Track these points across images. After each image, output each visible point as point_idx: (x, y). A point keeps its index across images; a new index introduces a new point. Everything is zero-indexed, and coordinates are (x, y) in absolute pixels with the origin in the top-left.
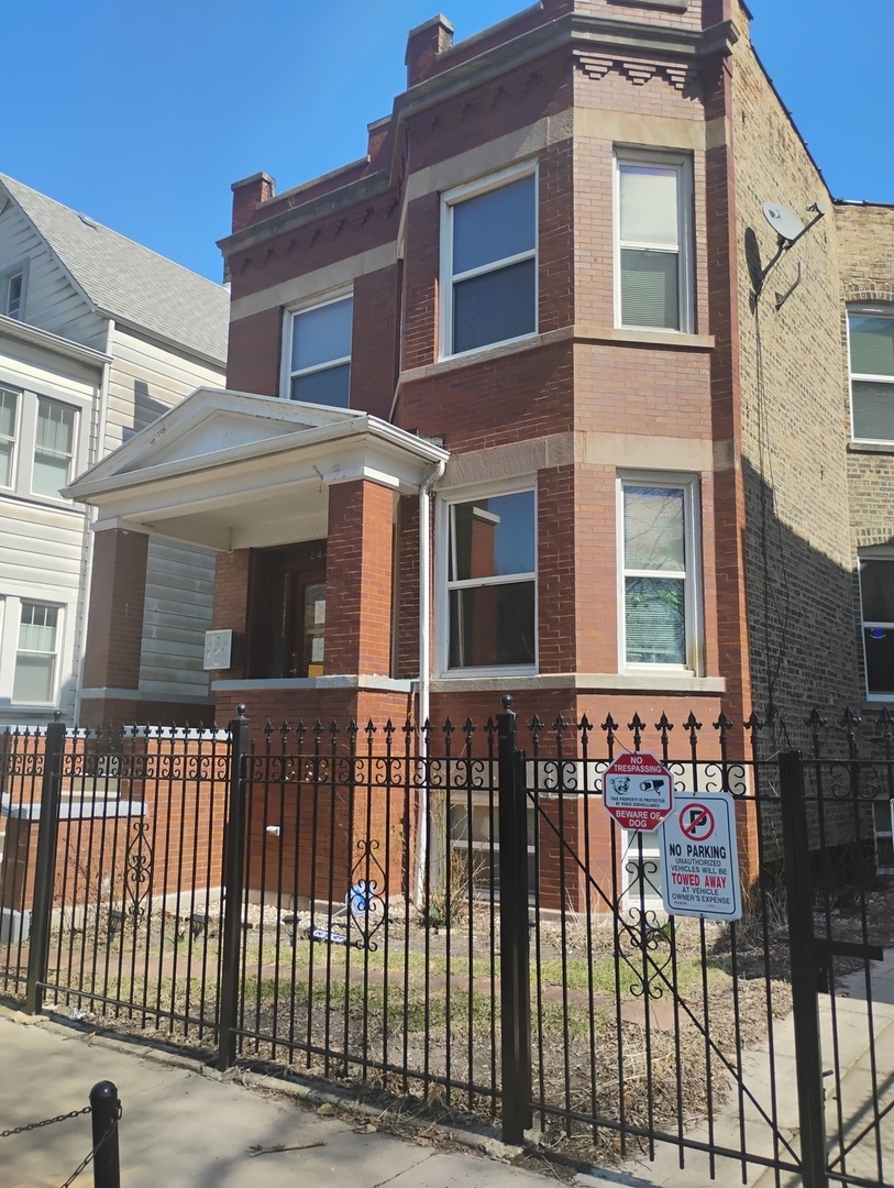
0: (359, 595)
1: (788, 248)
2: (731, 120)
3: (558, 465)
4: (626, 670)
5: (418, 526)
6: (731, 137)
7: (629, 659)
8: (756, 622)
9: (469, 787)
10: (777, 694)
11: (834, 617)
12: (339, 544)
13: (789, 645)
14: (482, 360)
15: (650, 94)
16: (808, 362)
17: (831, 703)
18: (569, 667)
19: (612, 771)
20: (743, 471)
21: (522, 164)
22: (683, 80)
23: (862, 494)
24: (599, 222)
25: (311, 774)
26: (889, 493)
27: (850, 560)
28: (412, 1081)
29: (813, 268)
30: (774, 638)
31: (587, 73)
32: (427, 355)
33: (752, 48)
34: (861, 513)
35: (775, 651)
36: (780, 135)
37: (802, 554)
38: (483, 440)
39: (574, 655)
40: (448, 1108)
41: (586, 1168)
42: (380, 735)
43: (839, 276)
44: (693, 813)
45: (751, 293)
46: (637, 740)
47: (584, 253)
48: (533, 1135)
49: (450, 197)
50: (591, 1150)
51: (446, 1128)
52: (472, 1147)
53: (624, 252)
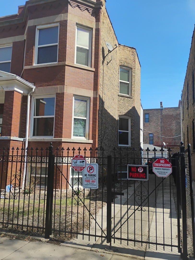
0: (12, 118)
1: (110, 52)
2: (101, 23)
3: (61, 92)
4: (73, 138)
5: (27, 103)
6: (101, 27)
7: (74, 136)
8: (100, 129)
9: (41, 162)
10: (102, 144)
11: (114, 129)
12: (7, 105)
13: (105, 134)
14: (44, 66)
15: (85, 14)
16: (112, 77)
17: (112, 146)
18: (61, 137)
19: (74, 159)
20: (99, 98)
21: (55, 23)
22: (91, 12)
23: (120, 105)
24: (72, 40)
25: (2, 159)
26: (125, 105)
27: (117, 118)
28: (24, 227)
29: (114, 57)
30: (103, 133)
31: (71, 6)
32: (31, 63)
33: (106, 8)
34: (120, 108)
35: (103, 135)
36: (110, 28)
37: (109, 116)
38: (44, 85)
39: (62, 134)
40: (32, 232)
41: (63, 242)
42: (15, 151)
43: (119, 60)
44: (90, 168)
45: (103, 61)
46: (79, 153)
47: (69, 46)
48: (52, 236)
49: (38, 27)
50: (64, 238)
51: (32, 237)
52: (38, 240)
53: (77, 47)
